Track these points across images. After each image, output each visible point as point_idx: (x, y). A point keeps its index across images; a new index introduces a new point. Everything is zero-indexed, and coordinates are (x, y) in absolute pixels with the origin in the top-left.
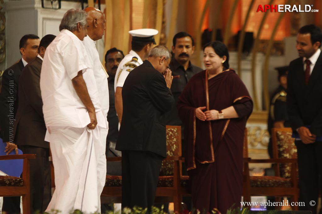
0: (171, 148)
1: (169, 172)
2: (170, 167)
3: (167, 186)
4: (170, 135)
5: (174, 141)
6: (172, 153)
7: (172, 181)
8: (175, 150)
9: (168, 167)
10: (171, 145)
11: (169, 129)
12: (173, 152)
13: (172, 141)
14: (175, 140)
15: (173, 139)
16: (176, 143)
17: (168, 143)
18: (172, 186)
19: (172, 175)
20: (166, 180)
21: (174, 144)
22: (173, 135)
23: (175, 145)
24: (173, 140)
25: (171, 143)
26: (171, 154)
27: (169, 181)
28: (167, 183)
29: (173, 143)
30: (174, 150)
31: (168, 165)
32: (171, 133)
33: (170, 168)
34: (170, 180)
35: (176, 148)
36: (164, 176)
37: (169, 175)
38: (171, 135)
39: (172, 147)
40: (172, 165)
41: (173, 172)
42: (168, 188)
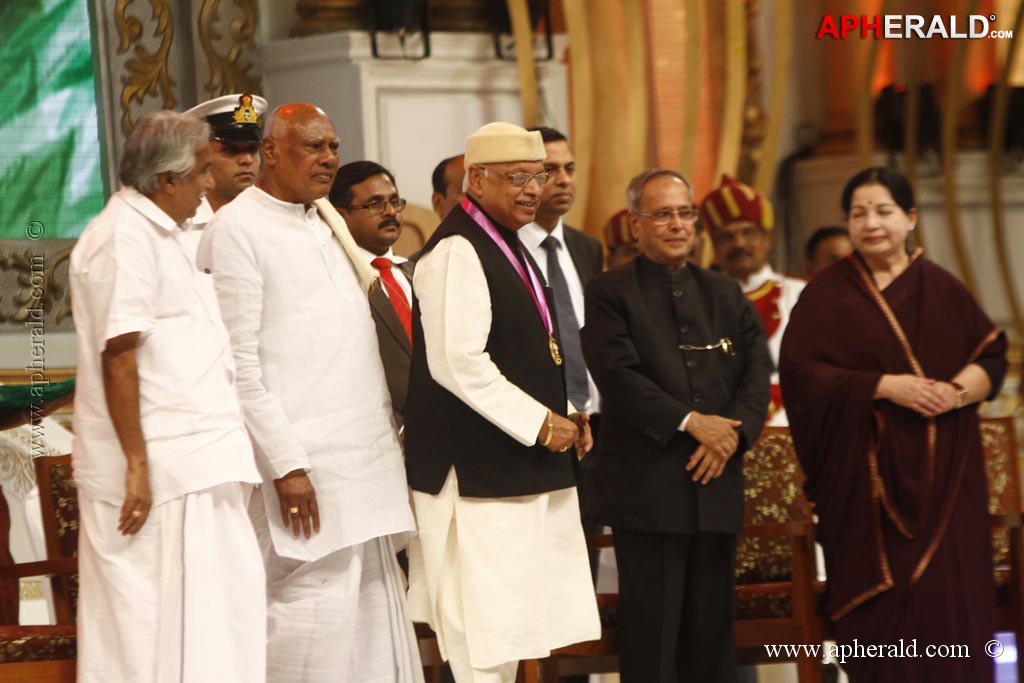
0: (779, 495)
1: (779, 568)
2: (779, 553)
3: (773, 616)
4: (774, 454)
5: (789, 473)
6: (784, 511)
7: (789, 598)
8: (794, 500)
9: (773, 553)
10: (780, 485)
11: (772, 437)
12: (788, 507)
13: (782, 473)
14: (792, 468)
15: (786, 466)
16: (794, 478)
17: (771, 479)
18: (789, 615)
19: (787, 577)
20: (770, 597)
21: (789, 481)
22: (784, 453)
23: (792, 488)
24: (788, 471)
25: (780, 479)
26: (781, 514)
27: (781, 600)
28: (772, 607)
29: (786, 478)
30: (789, 500)
31: (773, 548)
32: (777, 448)
33: (781, 555)
34: (783, 595)
35: (796, 493)
36: (762, 581)
37: (778, 578)
38: (779, 454)
39: (784, 492)
40: (787, 547)
41: (791, 569)
42: (776, 621)
